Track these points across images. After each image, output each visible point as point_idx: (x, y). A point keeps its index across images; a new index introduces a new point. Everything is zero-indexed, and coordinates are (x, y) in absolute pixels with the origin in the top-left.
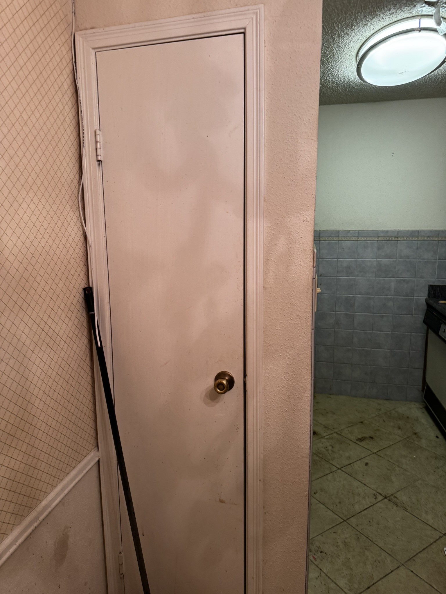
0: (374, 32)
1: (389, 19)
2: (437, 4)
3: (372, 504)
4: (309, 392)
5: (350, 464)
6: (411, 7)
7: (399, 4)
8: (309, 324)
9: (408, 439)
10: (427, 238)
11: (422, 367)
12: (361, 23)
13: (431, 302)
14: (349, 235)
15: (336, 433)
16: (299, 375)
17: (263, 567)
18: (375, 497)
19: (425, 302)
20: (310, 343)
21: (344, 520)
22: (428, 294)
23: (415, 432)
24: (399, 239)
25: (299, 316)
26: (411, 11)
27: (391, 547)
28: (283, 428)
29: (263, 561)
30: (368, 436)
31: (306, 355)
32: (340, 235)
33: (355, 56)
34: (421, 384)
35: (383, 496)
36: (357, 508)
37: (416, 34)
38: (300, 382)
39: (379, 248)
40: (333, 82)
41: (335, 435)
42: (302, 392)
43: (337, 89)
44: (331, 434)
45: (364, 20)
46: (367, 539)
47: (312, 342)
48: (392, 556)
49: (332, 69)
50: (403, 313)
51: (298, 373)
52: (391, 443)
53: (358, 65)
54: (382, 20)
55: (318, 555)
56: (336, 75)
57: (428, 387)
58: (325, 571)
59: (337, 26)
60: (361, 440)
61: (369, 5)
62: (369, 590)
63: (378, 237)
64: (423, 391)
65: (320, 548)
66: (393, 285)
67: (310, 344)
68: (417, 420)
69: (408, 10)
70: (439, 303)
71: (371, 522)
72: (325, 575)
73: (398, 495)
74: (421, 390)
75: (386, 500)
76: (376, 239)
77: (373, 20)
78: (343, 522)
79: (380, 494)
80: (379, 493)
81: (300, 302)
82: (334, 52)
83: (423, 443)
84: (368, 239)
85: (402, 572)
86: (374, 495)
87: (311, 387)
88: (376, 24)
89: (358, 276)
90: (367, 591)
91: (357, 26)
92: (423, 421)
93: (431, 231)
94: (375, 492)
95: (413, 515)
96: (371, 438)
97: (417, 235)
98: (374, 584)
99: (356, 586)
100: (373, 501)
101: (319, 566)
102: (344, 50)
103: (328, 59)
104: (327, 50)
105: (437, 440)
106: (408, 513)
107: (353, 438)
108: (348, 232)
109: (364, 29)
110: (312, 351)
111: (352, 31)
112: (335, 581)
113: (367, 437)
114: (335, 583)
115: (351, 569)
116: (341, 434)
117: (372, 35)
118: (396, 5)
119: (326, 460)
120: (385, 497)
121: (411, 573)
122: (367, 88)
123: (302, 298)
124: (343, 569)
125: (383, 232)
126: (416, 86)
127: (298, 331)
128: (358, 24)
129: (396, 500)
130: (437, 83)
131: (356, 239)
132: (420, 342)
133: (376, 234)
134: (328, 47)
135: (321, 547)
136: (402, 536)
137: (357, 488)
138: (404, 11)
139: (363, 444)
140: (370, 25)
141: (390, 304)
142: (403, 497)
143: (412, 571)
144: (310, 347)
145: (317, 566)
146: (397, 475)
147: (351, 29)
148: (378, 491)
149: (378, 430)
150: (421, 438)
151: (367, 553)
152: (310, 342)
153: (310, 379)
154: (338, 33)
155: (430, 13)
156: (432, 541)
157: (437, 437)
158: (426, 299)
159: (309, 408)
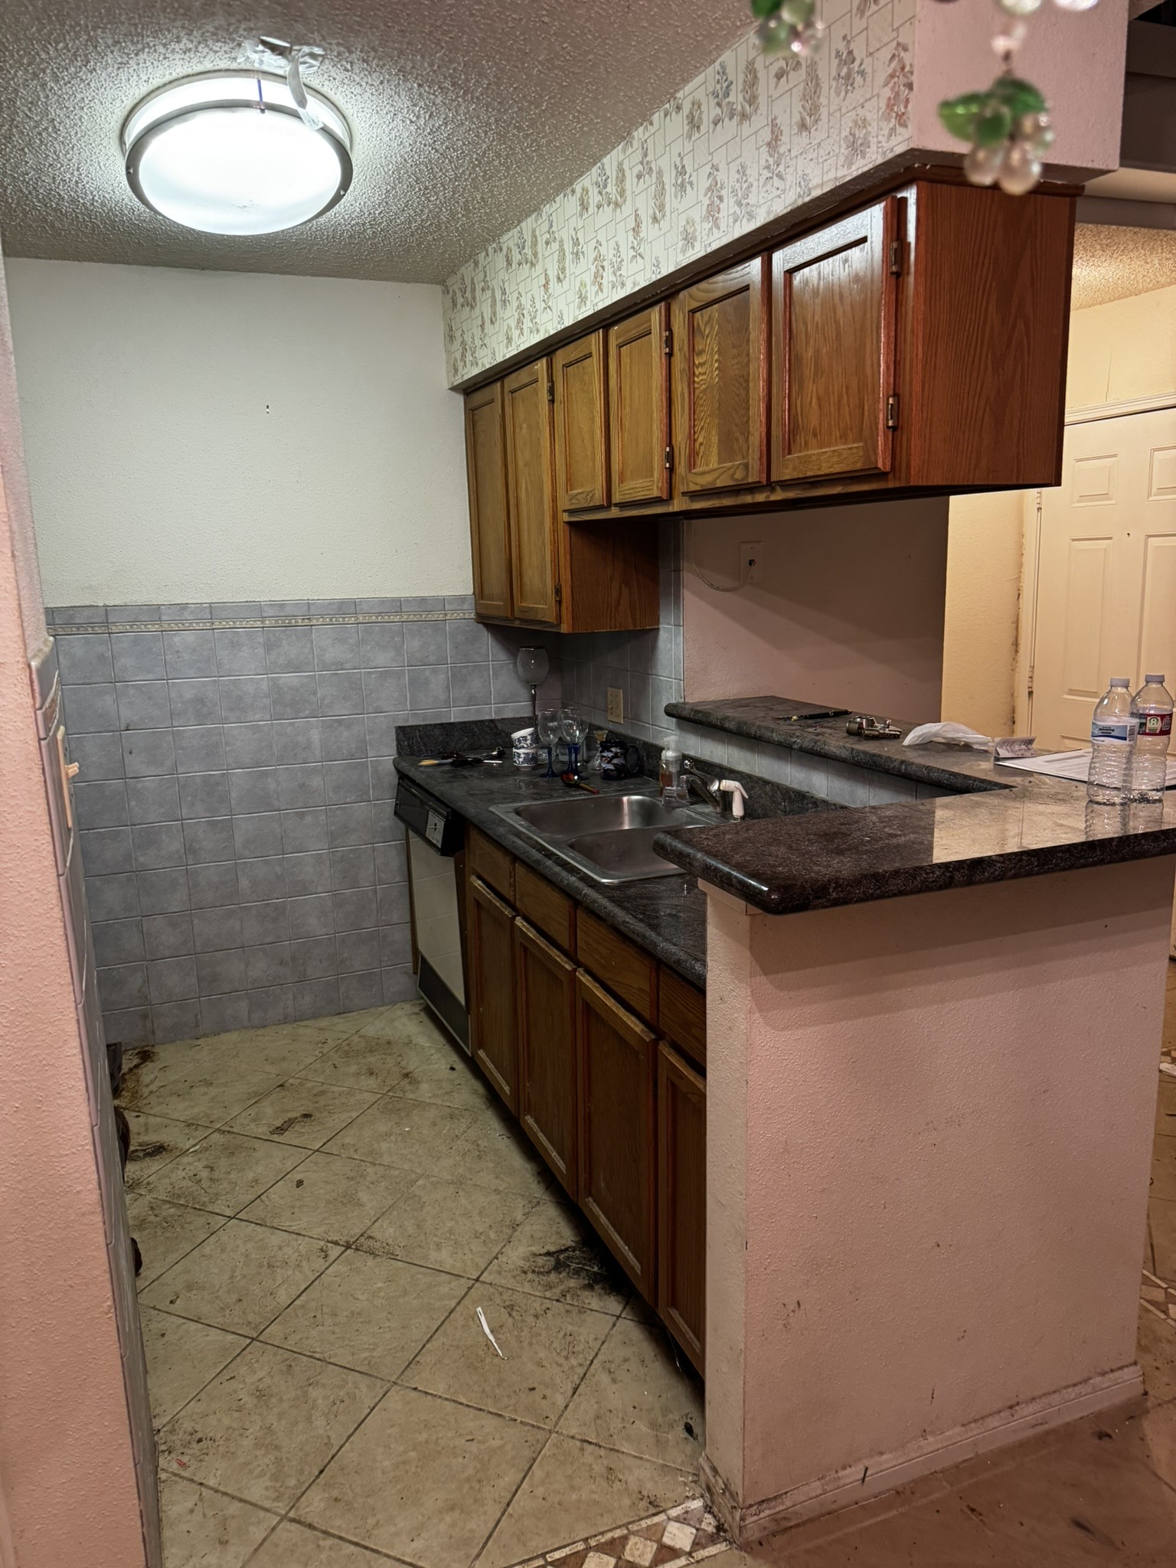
0: (151, 87)
1: (181, 62)
2: (290, 53)
3: (317, 1274)
4: (76, 1043)
5: (259, 1196)
6: (231, 45)
7: (200, 32)
8: (46, 863)
9: (391, 1094)
10: (377, 617)
11: (408, 919)
12: (110, 56)
13: (405, 766)
14: (187, 615)
15: (218, 1130)
16: (40, 1006)
17: (15, 1548)
18: (323, 1254)
19: (392, 768)
20: (57, 913)
21: (253, 1339)
22: (398, 749)
23: (405, 1071)
24: (314, 622)
25: (15, 845)
26: (233, 55)
27: (367, 1354)
28: (15, 1156)
29: (14, 1531)
30: (299, 1115)
31: (52, 948)
32: (164, 618)
33: (117, 141)
34: (409, 957)
35: (343, 1246)
36: (283, 1298)
37: (253, 114)
38: (45, 1023)
39: (269, 647)
40: (73, 201)
41: (216, 1135)
42: (56, 1046)
43: (91, 222)
44: (206, 1138)
45: (116, 50)
46: (312, 1360)
47: (62, 910)
48: (370, 1375)
49: (59, 165)
50: (348, 800)
51: (35, 1000)
52: (354, 1114)
53: (128, 168)
54: (166, 63)
55: (191, 1452)
56: (77, 182)
57: (424, 960)
58: (212, 1482)
59: (44, 51)
60: (280, 1130)
61: (120, 14)
62: (322, 1476)
63: (263, 618)
64: (415, 973)
65: (196, 1432)
66: (316, 736)
67: (60, 915)
68: (409, 1043)
69: (225, 52)
70: (421, 766)
71: (319, 1316)
72: (212, 1492)
73: (375, 1232)
74: (411, 971)
75: (349, 1252)
76: (259, 624)
77: (142, 56)
78: (250, 1343)
79: (336, 1243)
80: (332, 1242)
81: (12, 807)
82: (53, 120)
83: (425, 1090)
84: (238, 624)
85: (395, 1400)
86: (322, 1250)
87: (79, 1027)
88: (152, 70)
89: (226, 721)
90: (318, 1480)
91: (101, 63)
92: (423, 1041)
93: (383, 601)
94: (322, 1243)
95: (409, 1263)
96: (306, 1116)
97: (352, 610)
98: (333, 1458)
99: (292, 1482)
100: (319, 1264)
101: (195, 1479)
102: (80, 120)
103: (40, 134)
104: (30, 110)
105: (454, 1075)
106: (399, 1263)
107: (262, 1130)
108: (184, 607)
109: (123, 76)
110: (66, 935)
111: (92, 73)
112: (239, 1495)
113: (296, 1118)
114: (241, 1500)
115: (277, 1448)
116: (230, 1129)
117: (149, 94)
118: (192, 31)
119: (197, 1206)
120: (348, 1247)
121: (414, 1394)
122: (172, 231)
123: (16, 796)
124: (256, 1457)
125: (272, 605)
126: (296, 244)
127: (20, 889)
128: (103, 58)
129: (371, 1242)
130: (340, 243)
131: (208, 625)
132: (395, 861)
133: (256, 609)
134: (31, 103)
135: (198, 1427)
136: (389, 1320)
137: (280, 1248)
138: (216, 52)
139: (287, 1137)
140: (136, 67)
141: (316, 782)
142: (386, 1231)
143: (415, 1389)
144: (60, 924)
145: (192, 1480)
146: (371, 1186)
147: (86, 66)
148: (330, 1239)
149: (323, 1093)
150: (419, 1082)
151: (313, 1393)
152: (57, 909)
153: (73, 1009)
154: (52, 69)
155: (281, 72)
156: (453, 1303)
157: (452, 1069)
158: (394, 760)
159: (82, 1085)
